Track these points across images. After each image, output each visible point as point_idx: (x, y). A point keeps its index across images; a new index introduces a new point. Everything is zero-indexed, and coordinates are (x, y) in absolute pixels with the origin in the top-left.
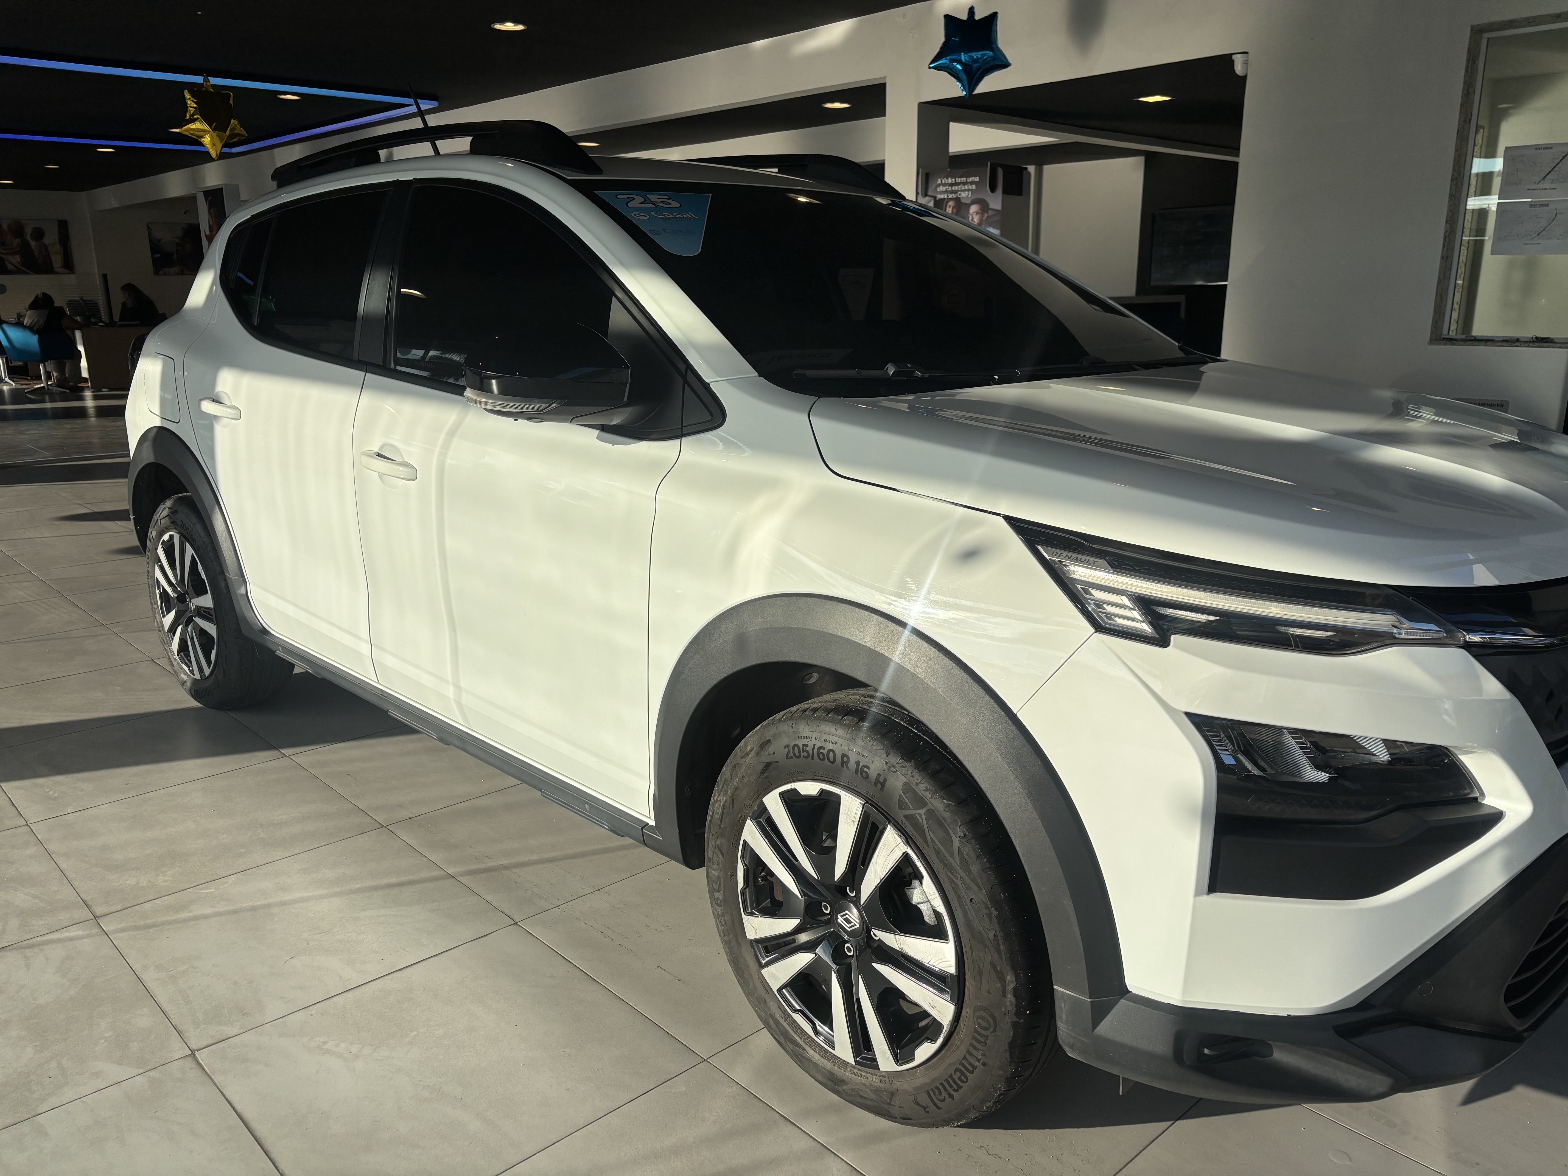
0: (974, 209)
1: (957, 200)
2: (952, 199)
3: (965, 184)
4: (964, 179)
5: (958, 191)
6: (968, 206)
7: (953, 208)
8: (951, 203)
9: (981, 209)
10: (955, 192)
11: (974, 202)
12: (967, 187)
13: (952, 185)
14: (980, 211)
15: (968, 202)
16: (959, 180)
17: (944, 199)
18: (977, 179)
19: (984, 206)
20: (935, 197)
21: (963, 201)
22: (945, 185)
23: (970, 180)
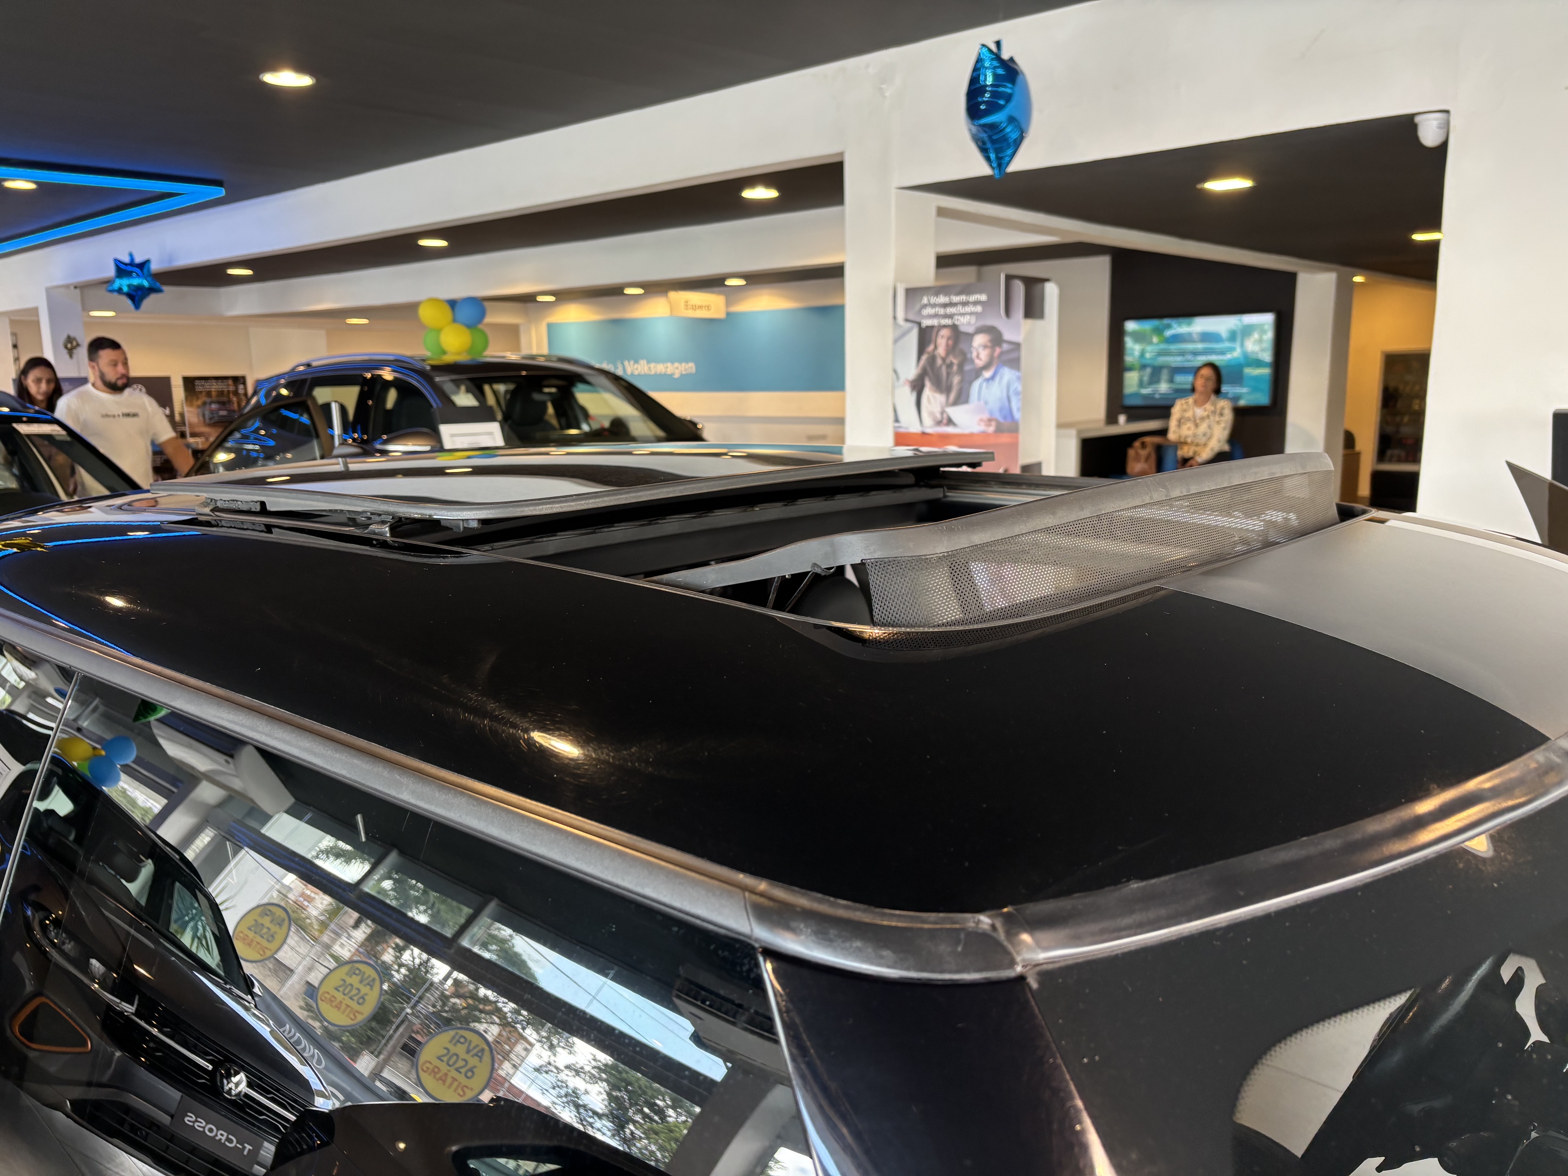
0: (980, 340)
1: (954, 328)
2: (945, 326)
3: (965, 304)
4: (963, 298)
5: (954, 314)
6: (970, 336)
7: (948, 339)
8: (945, 332)
9: (992, 341)
10: (951, 316)
11: (980, 330)
12: (968, 309)
13: (945, 306)
14: (989, 344)
15: (971, 330)
16: (956, 299)
17: (932, 327)
18: (983, 297)
19: (996, 337)
20: (919, 324)
21: (963, 329)
22: (934, 306)
23: (973, 298)
